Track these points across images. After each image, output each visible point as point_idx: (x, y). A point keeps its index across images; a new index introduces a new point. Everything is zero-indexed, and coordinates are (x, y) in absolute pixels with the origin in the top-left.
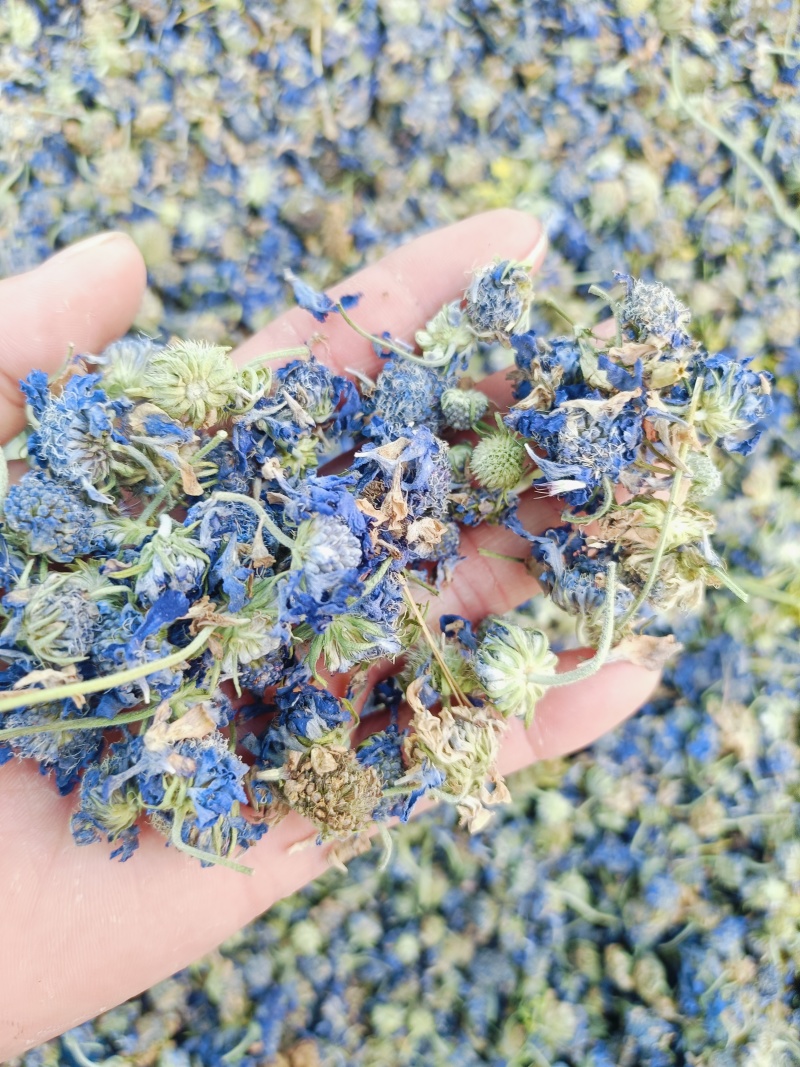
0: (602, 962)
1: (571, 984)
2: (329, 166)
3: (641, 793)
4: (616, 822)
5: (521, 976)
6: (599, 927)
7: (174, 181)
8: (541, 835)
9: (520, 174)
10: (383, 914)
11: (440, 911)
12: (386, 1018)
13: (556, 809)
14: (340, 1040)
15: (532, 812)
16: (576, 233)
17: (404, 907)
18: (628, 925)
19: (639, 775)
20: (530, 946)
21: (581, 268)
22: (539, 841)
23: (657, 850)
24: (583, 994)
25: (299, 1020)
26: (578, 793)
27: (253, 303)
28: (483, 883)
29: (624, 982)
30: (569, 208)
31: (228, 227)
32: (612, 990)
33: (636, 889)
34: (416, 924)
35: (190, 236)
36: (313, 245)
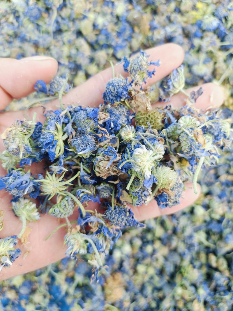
0: (207, 258)
1: (197, 264)
2: (143, 3)
3: (226, 209)
4: (217, 217)
5: (182, 260)
6: (207, 248)
7: (93, 7)
8: (195, 218)
9: (205, 8)
10: (142, 238)
11: (160, 239)
12: (141, 268)
13: (200, 211)
14: (127, 273)
15: (192, 211)
16: (222, 28)
17: (149, 237)
18: (218, 248)
19: (226, 203)
20: (186, 251)
21: (223, 40)
22: (194, 220)
23: (229, 226)
24: (201, 267)
25: (116, 266)
26: (207, 207)
27: (118, 49)
28: (175, 231)
29: (214, 264)
30: (220, 20)
31: (110, 22)
32: (210, 267)
33: (221, 237)
34: (153, 242)
35: (98, 25)
36: (136, 29)
